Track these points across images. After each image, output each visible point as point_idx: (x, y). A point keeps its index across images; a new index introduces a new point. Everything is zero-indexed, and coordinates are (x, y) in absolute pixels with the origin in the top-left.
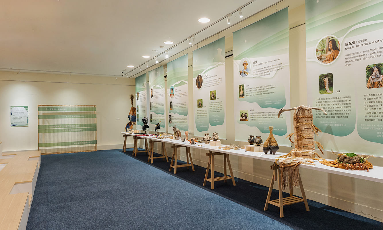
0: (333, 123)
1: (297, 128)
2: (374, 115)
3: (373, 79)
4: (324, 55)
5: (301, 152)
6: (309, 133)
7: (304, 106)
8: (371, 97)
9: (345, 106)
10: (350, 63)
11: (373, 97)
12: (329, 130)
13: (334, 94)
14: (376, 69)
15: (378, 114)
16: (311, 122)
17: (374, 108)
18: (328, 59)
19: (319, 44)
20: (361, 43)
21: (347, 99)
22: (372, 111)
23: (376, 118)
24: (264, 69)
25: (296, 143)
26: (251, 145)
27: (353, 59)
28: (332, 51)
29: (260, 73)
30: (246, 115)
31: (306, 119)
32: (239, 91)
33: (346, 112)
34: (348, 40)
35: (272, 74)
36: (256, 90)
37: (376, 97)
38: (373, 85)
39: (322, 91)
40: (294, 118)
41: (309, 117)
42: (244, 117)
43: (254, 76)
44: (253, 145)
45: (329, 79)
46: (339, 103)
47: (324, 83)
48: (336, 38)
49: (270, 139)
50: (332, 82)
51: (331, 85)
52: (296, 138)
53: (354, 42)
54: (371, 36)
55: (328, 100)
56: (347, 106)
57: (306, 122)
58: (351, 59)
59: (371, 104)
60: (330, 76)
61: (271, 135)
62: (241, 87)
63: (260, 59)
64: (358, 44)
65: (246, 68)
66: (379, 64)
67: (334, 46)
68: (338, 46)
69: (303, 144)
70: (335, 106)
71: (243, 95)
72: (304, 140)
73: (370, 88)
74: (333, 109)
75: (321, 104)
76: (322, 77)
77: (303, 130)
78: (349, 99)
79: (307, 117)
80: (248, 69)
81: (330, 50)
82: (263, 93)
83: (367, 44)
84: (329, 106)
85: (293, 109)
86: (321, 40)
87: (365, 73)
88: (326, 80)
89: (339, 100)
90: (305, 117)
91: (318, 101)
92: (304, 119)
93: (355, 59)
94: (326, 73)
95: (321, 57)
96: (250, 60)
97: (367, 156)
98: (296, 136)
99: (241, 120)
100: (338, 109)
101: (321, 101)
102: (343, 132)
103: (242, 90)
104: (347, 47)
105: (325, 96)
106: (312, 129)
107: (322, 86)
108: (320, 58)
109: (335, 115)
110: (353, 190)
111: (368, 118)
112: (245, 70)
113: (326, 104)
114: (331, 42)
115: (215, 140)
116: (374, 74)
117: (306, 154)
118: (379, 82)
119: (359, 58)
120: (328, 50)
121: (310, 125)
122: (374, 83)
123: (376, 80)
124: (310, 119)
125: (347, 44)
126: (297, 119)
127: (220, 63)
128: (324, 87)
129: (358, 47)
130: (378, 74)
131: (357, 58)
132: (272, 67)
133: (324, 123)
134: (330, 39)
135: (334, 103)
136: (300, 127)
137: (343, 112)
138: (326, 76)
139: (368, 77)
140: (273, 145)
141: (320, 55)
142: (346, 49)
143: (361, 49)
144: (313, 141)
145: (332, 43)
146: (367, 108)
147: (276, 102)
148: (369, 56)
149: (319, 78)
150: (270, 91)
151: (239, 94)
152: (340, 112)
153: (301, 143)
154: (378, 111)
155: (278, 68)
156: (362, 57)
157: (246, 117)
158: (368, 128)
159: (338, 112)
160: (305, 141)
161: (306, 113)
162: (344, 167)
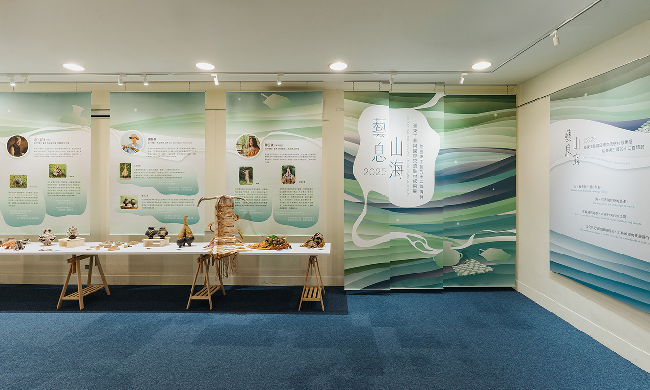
0: (252, 211)
1: (218, 217)
2: (286, 204)
3: (286, 177)
4: (245, 150)
5: (224, 240)
6: (230, 220)
7: (226, 196)
8: (285, 190)
9: (264, 196)
10: (269, 161)
11: (286, 190)
12: (248, 217)
13: (254, 185)
14: (288, 169)
15: (290, 204)
16: (232, 210)
17: (286, 199)
18: (249, 154)
19: (240, 138)
20: (278, 147)
21: (265, 191)
22: (285, 201)
23: (288, 207)
24: (166, 149)
25: (216, 232)
26: (149, 238)
27: (271, 158)
28: (252, 147)
29: (161, 153)
30: (133, 201)
31: (228, 207)
32: (120, 171)
33: (264, 201)
34: (267, 142)
35: (180, 157)
36: (152, 172)
37: (288, 190)
38: (286, 182)
39: (242, 181)
40: (216, 207)
41: (231, 206)
42: (128, 204)
43: (149, 155)
44: (152, 238)
45: (249, 172)
46: (258, 193)
47: (244, 174)
48: (256, 137)
49: (185, 230)
50: (252, 175)
51: (251, 177)
52: (217, 227)
53: (272, 145)
54: (287, 143)
55: (247, 191)
56: (266, 196)
57: (227, 211)
58: (269, 158)
59: (285, 196)
60: (250, 169)
61: (186, 225)
62: (124, 166)
63: (160, 137)
64: (276, 147)
65: (134, 143)
66: (291, 166)
67: (255, 144)
68: (258, 144)
69: (223, 232)
70: (254, 196)
71: (129, 176)
72: (225, 227)
73: (284, 183)
74: (252, 199)
75: (240, 193)
76: (242, 169)
77: (225, 218)
78: (267, 191)
79: (229, 206)
80: (138, 145)
81: (250, 146)
82: (164, 177)
83: (282, 149)
84: (248, 196)
85: (216, 198)
86: (242, 135)
87: (281, 172)
88: (247, 172)
89: (258, 191)
90: (227, 206)
91: (237, 190)
92: (226, 208)
93: (273, 158)
94: (247, 166)
95: (242, 150)
96: (144, 135)
97: (285, 237)
98: (217, 225)
99: (122, 208)
100: (257, 199)
101: (240, 190)
102: (261, 219)
103: (125, 169)
104: (266, 147)
105: (244, 186)
106: (233, 217)
107: (242, 177)
108: (241, 152)
109: (254, 204)
110: (258, 266)
111: (282, 206)
112: (133, 145)
113: (246, 194)
114: (251, 140)
115: (73, 237)
116: (287, 173)
117: (229, 242)
118: (291, 179)
119: (276, 158)
120: (249, 146)
121: (231, 213)
122: (287, 180)
123: (288, 178)
124: (231, 208)
125: (266, 145)
126: (219, 208)
127: (80, 127)
128: (244, 178)
129: (276, 150)
130: (290, 173)
131: (275, 158)
132: (179, 149)
133: (243, 210)
134: (251, 137)
135: (254, 193)
136: (222, 216)
137: (261, 201)
138: (246, 169)
139: (283, 175)
140: (188, 236)
141: (241, 149)
142: (265, 149)
143: (278, 152)
144: (234, 228)
145: (253, 141)
146: (281, 198)
147: (185, 189)
148: (284, 158)
149: (239, 169)
150: (175, 175)
151: (121, 174)
152: (259, 201)
153: (222, 231)
154: (290, 201)
155: (190, 152)
156: (278, 158)
157: (133, 204)
158: (282, 215)
159: (257, 201)
160: (226, 229)
161: (228, 203)
162: (276, 249)
